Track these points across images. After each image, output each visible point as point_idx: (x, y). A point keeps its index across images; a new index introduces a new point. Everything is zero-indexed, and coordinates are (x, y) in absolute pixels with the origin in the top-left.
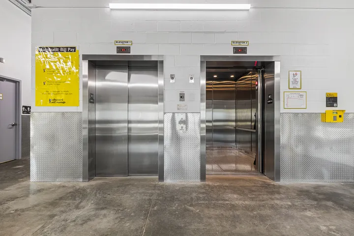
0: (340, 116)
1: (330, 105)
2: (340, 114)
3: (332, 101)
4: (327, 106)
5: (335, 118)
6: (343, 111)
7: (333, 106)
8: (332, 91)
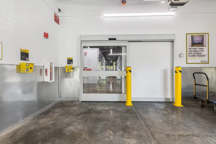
0: (31, 68)
1: (23, 59)
2: (31, 66)
3: (24, 56)
4: (21, 60)
5: (27, 70)
6: (32, 64)
7: (26, 60)
8: (25, 48)
